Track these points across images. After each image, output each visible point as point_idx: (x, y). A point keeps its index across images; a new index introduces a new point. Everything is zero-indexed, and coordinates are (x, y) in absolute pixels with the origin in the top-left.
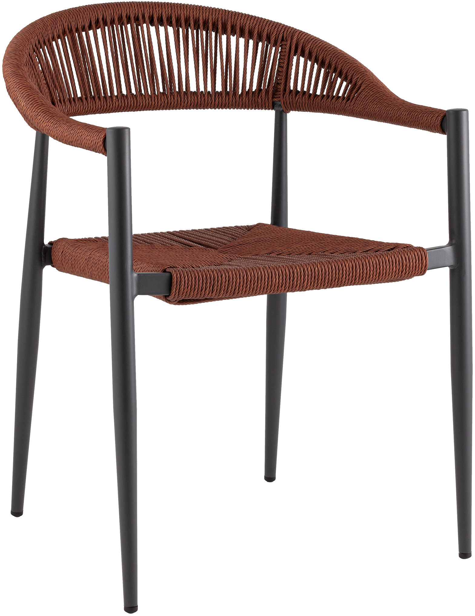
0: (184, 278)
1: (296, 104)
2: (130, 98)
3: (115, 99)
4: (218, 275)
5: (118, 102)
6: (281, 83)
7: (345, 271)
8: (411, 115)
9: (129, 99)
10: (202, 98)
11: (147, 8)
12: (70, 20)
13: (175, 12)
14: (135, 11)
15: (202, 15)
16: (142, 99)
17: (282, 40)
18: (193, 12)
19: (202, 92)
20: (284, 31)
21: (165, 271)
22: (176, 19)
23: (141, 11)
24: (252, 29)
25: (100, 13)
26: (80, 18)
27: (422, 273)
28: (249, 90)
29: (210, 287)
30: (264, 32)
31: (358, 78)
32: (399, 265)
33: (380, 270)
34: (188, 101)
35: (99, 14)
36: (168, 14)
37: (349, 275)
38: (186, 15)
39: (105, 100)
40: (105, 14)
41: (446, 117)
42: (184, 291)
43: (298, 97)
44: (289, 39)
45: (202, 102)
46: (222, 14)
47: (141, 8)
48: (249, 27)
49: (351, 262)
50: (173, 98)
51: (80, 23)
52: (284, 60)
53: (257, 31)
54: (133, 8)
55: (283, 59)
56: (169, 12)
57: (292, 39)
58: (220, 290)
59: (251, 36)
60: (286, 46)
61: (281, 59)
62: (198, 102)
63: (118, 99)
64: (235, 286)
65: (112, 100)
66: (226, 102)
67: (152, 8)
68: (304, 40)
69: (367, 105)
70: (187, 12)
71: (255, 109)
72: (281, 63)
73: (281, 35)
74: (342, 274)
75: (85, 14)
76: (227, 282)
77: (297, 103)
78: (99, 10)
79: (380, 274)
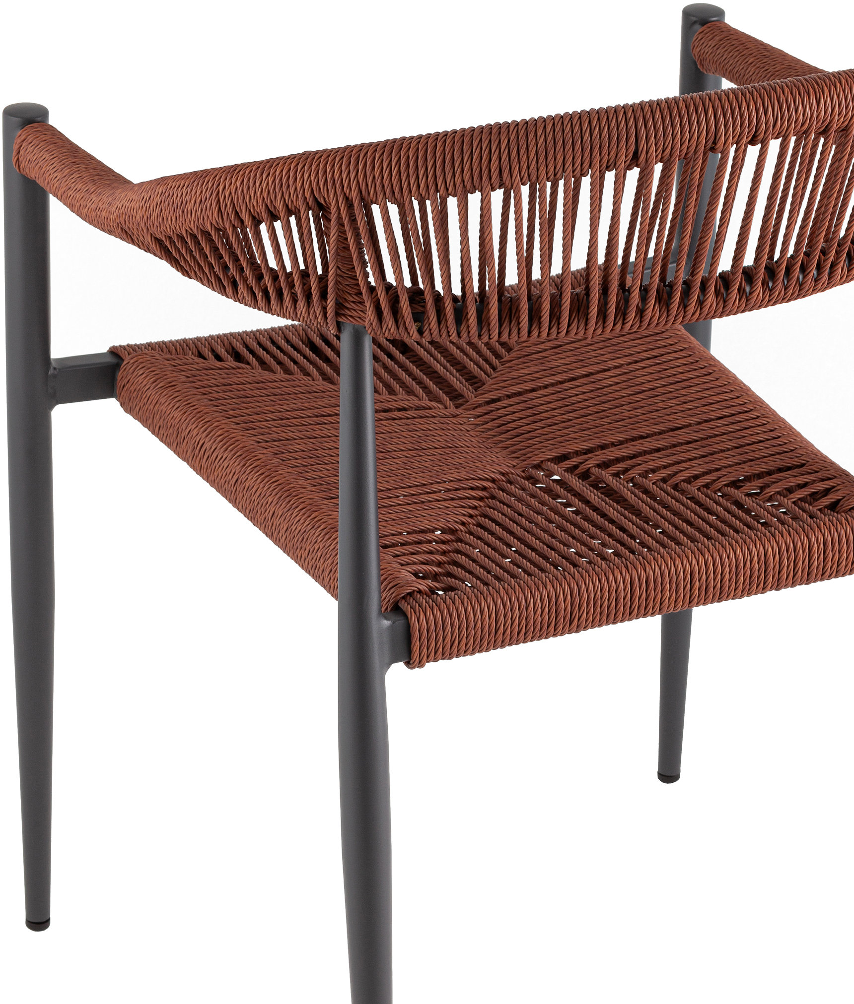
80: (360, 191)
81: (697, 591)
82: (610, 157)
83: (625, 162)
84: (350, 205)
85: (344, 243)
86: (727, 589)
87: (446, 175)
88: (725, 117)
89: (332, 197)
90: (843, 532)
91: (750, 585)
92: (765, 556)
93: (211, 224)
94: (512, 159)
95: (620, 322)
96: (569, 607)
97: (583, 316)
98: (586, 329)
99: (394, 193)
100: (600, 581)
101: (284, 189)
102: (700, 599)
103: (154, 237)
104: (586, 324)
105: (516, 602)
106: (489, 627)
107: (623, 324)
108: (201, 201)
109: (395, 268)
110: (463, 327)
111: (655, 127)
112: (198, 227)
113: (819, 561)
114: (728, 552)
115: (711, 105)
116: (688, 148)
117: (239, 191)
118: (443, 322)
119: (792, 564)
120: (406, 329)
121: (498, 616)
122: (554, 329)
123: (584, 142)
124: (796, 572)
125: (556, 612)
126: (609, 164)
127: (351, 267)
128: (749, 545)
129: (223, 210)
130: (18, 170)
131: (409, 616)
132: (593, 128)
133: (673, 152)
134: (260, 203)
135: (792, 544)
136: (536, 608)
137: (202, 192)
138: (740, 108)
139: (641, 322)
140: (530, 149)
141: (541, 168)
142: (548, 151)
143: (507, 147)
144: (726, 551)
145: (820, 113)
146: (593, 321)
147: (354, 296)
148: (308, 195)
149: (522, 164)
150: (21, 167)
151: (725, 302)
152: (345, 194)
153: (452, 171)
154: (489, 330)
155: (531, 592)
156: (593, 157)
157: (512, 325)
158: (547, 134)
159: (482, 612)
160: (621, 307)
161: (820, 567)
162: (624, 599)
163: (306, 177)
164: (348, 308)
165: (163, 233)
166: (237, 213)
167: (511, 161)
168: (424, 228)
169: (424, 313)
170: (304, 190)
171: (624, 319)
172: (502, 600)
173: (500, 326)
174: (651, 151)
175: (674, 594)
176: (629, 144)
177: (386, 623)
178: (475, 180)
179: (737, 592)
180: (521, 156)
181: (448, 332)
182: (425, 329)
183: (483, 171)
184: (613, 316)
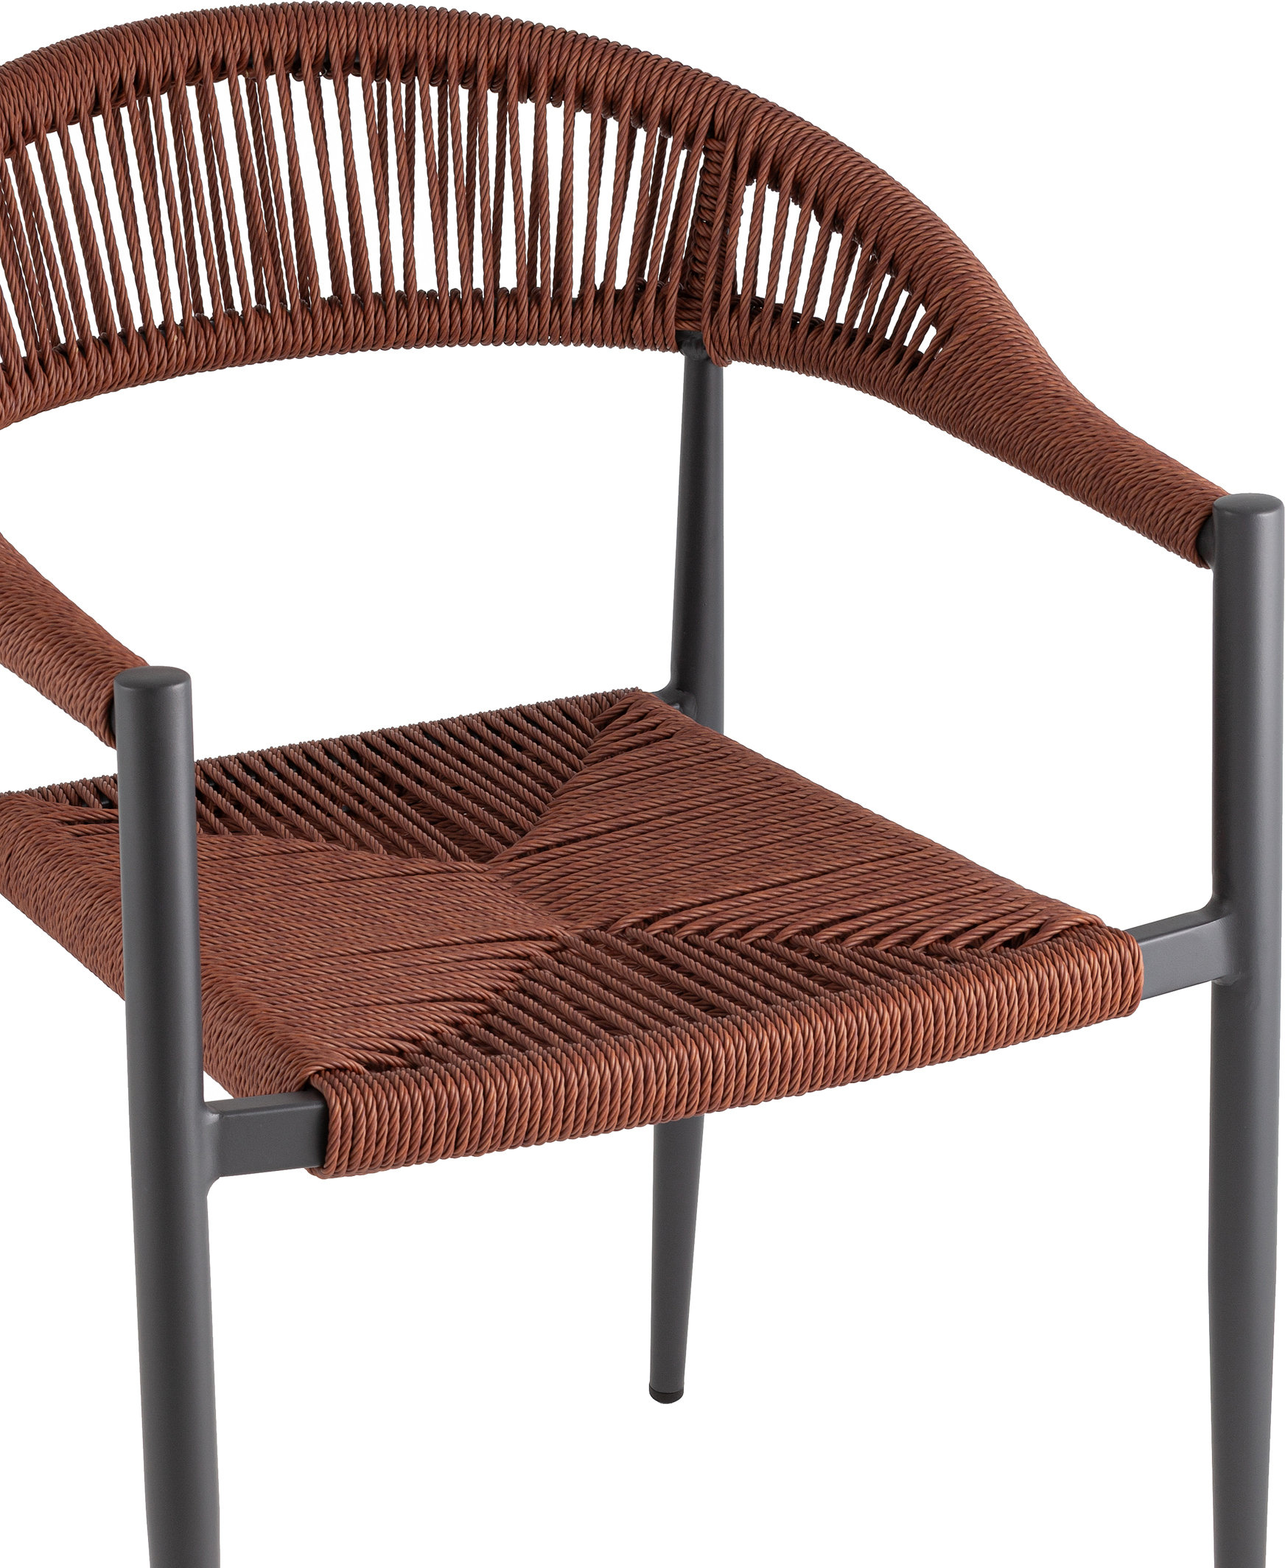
0: (368, 1116)
1: (751, 346)
2: (224, 331)
3: (177, 342)
4: (473, 1092)
5: (188, 347)
6: (704, 275)
7: (881, 1037)
8: (1105, 481)
9: (223, 334)
10: (454, 317)
11: (279, 32)
12: (29, 102)
13: (369, 38)
14: (242, 42)
15: (455, 49)
16: (264, 329)
17: (711, 134)
18: (428, 38)
19: (455, 292)
20: (716, 105)
21: (306, 1088)
22: (375, 60)
23: (262, 43)
24: (614, 93)
25: (128, 61)
26: (62, 89)
27: (1126, 1007)
28: (603, 285)
29: (451, 1132)
30: (651, 103)
31: (945, 297)
32: (1051, 1001)
33: (991, 1022)
34: (411, 326)
35: (125, 68)
36: (348, 47)
37: (891, 1049)
38: (404, 48)
39: (145, 349)
40: (143, 61)
41: (1212, 521)
42: (367, 1155)
43: (757, 326)
44: (733, 135)
45: (453, 328)
46: (520, 43)
47: (260, 32)
48: (606, 87)
49: (900, 1008)
50: (364, 319)
51: (62, 105)
52: (715, 202)
53: (630, 100)
54: (236, 34)
55: (712, 197)
56: (351, 39)
57: (741, 136)
58: (481, 1139)
59: (612, 107)
60: (723, 158)
61: (706, 196)
62: (443, 328)
63: (185, 338)
64: (529, 1122)
65: (166, 345)
66: (531, 328)
67: (298, 28)
68: (778, 139)
69: (970, 406)
70: (410, 39)
71: (622, 345)
72: (704, 208)
73: (707, 118)
74: (870, 1048)
75: (79, 72)
76: (504, 1113)
77: (753, 343)
78: (125, 51)
79: (991, 1035)
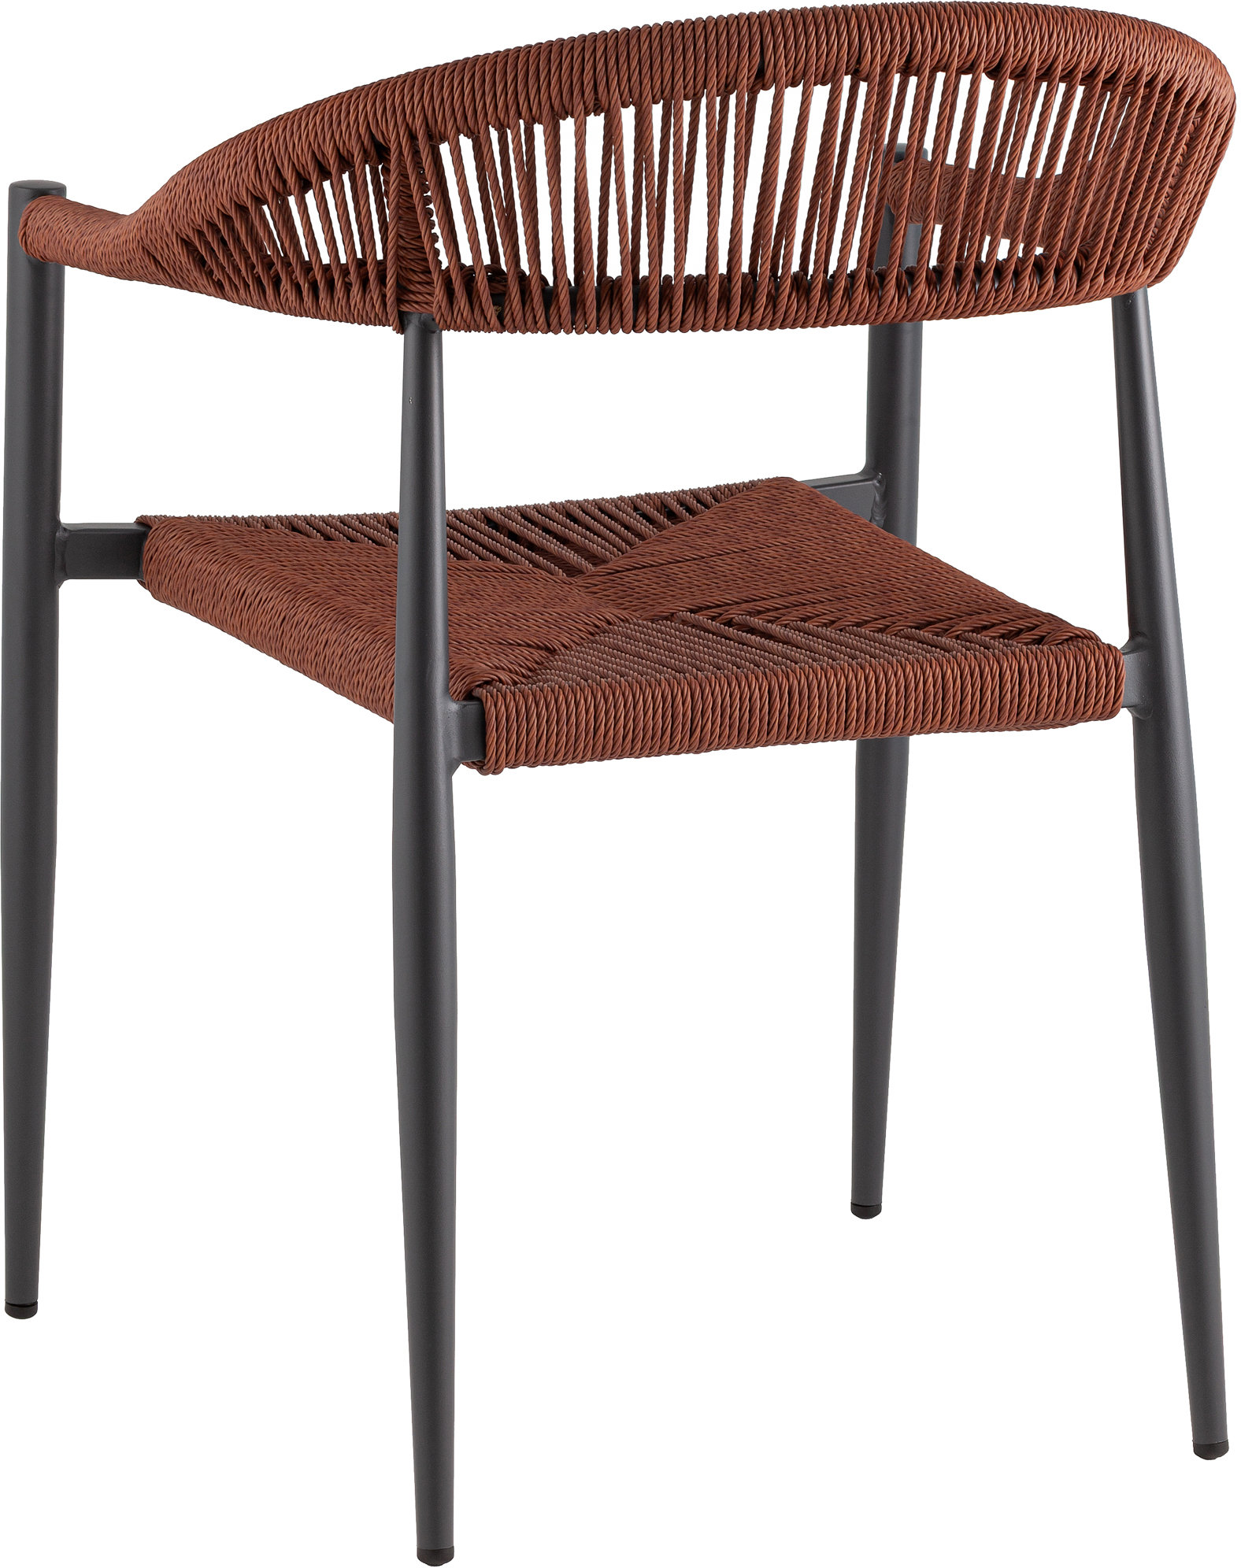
80: (425, 118)
81: (855, 712)
82: (730, 69)
83: (748, 79)
84: (413, 137)
85: (408, 202)
86: (894, 714)
87: (530, 91)
88: (871, 29)
89: (391, 128)
90: (1044, 662)
91: (923, 714)
92: (943, 678)
93: (247, 189)
94: (609, 68)
95: (749, 310)
96: (689, 712)
97: (701, 300)
98: (705, 319)
99: (466, 118)
100: (729, 685)
101: (335, 126)
102: (859, 723)
103: (181, 238)
104: (705, 311)
105: (621, 696)
106: (586, 725)
107: (752, 314)
108: (235, 163)
109: (468, 223)
110: (553, 310)
111: (784, 35)
112: (231, 198)
113: (1013, 694)
114: (895, 668)
115: (854, 15)
116: (826, 66)
117: (281, 140)
118: (528, 303)
119: (978, 693)
120: (483, 311)
121: (598, 712)
122: (666, 315)
123: (697, 48)
124: (983, 703)
125: (672, 716)
126: (729, 80)
127: (416, 235)
128: (923, 664)
129: (261, 168)
130: (24, 248)
131: (484, 700)
132: (708, 33)
133: (807, 67)
134: (306, 150)
135: (977, 669)
136: (646, 708)
137: (237, 152)
138: (890, 21)
139: (774, 314)
140: (631, 57)
141: (645, 81)
142: (653, 60)
143: (604, 55)
144: (893, 668)
145: (991, 40)
146: (714, 305)
147: (420, 275)
148: (362, 131)
149: (621, 76)
150: (28, 243)
151: (880, 299)
152: (407, 125)
153: (536, 86)
154: (585, 314)
155: (641, 688)
156: (708, 68)
157: (613, 309)
158: (653, 40)
159: (577, 705)
160: (749, 292)
161: (1014, 701)
162: (761, 711)
163: (361, 108)
164: (413, 293)
165: (191, 224)
166: (278, 170)
167: (609, 71)
168: (507, 186)
169: (504, 294)
170: (358, 124)
171: (753, 307)
172: (604, 693)
173: (599, 309)
174: (779, 64)
175: (825, 711)
176: (753, 53)
177: (454, 707)
178: (564, 95)
179: (906, 722)
180: (620, 65)
181: (535, 317)
182: (506, 312)
183: (574, 83)
184: (739, 299)
